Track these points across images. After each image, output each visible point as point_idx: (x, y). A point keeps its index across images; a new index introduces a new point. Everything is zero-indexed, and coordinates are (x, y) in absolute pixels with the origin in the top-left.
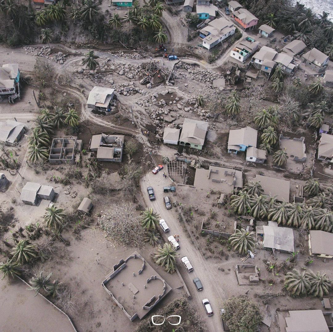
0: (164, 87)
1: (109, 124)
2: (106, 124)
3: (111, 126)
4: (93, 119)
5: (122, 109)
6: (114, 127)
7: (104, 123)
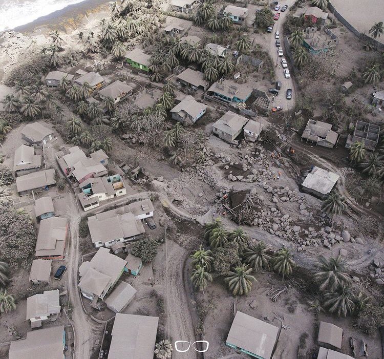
0: (234, 188)
1: (314, 159)
2: (318, 159)
3: (312, 155)
4: (332, 168)
5: (296, 173)
6: (310, 154)
7: (320, 160)
